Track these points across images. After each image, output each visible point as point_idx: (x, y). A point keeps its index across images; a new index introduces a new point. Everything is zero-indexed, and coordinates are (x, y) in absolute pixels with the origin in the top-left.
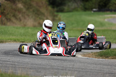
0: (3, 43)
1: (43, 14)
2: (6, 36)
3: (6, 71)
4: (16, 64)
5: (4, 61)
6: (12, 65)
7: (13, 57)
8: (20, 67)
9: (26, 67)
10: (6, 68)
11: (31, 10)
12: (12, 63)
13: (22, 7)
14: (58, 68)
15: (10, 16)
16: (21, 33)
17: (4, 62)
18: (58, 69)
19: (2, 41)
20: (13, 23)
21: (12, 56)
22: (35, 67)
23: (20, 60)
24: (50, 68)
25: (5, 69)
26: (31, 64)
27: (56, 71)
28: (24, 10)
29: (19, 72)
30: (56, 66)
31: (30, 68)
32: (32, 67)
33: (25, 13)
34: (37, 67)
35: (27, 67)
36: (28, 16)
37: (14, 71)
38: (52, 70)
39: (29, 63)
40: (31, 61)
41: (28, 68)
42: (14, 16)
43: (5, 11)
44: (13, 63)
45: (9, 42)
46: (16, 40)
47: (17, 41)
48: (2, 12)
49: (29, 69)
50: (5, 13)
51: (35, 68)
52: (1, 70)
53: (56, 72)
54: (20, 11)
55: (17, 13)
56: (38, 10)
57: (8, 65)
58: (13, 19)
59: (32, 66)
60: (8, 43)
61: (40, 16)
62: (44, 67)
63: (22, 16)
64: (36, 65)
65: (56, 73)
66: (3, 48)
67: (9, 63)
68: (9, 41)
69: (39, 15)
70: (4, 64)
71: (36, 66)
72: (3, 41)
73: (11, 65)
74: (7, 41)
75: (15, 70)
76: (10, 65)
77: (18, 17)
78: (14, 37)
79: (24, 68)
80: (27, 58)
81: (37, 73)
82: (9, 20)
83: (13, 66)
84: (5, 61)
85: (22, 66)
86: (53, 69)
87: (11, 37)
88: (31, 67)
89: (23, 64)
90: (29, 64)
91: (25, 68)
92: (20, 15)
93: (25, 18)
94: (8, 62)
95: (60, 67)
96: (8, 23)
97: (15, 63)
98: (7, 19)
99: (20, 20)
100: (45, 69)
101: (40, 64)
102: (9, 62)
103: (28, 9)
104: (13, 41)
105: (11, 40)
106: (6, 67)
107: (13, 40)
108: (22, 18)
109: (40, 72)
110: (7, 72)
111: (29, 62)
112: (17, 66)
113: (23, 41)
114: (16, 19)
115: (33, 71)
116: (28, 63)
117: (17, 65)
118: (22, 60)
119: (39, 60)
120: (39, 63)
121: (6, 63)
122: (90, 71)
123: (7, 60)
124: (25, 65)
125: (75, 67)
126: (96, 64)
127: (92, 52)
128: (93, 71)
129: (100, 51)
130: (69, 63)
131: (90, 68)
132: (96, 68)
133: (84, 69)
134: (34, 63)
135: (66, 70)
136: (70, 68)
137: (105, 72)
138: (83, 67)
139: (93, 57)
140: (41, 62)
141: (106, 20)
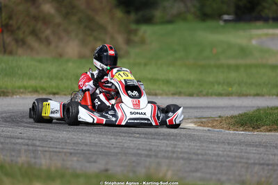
0: (8, 96)
1: (103, 28)
2: (14, 79)
3: (12, 161)
4: (38, 143)
5: (8, 137)
6: (28, 145)
7: (30, 127)
8: (46, 151)
9: (61, 150)
10: (13, 154)
11: (74, 19)
12: (27, 141)
13: (52, 11)
14: (139, 151)
15: (24, 33)
16: (50, 73)
17: (8, 140)
18: (139, 155)
19: (5, 90)
20: (31, 48)
21: (28, 126)
22: (82, 150)
23: (47, 134)
24: (120, 153)
25: (12, 156)
26: (74, 144)
27: (134, 159)
28: (58, 19)
29: (44, 162)
30: (133, 149)
31: (71, 154)
32: (76, 151)
33: (59, 25)
35: (65, 150)
36: (67, 32)
37: (33, 160)
38: (124, 158)
39: (68, 141)
40: (75, 137)
41: (65, 153)
42: (34, 33)
43: (11, 22)
44: (30, 142)
45: (22, 93)
46: (39, 89)
47: (41, 92)
48: (4, 23)
49: (68, 154)
50: (12, 26)
51: (83, 154)
52: (2, 157)
53: (134, 162)
54: (46, 20)
55: (40, 25)
56: (91, 20)
57: (18, 147)
58: (31, 40)
59: (74, 147)
60: (18, 96)
61: (95, 33)
62: (103, 150)
63: (54, 33)
64: (86, 145)
65: (134, 164)
66: (6, 109)
67: (20, 141)
68: (22, 90)
69: (93, 30)
70: (7, 143)
71: (86, 148)
72: (8, 92)
73: (26, 147)
74: (16, 92)
75: (35, 158)
76: (24, 145)
77: (43, 36)
78: (33, 83)
79: (56, 152)
80: (64, 131)
81: (88, 165)
82: (22, 43)
83: (31, 148)
84: (11, 137)
85: (51, 149)
86: (125, 154)
87: (26, 83)
88: (72, 151)
89: (53, 144)
90: (69, 143)
91: (59, 152)
92: (48, 32)
93: (60, 38)
94: (18, 138)
95: (143, 150)
96: (20, 51)
97: (34, 142)
98: (17, 41)
99: (49, 43)
100: (106, 154)
101: (96, 145)
102: (22, 139)
103: (67, 15)
104: (30, 92)
105: (25, 88)
106: (13, 150)
107: (30, 90)
109: (95, 162)
111: (69, 139)
112: (40, 148)
113: (54, 91)
114: (39, 39)
115: (78, 160)
116: (66, 143)
117: (39, 146)
118: (53, 134)
119: (92, 135)
120: (93, 141)
121: (13, 141)
122: (214, 158)
123: (17, 134)
124: (60, 147)
125: (179, 150)
126: (229, 144)
127: (220, 117)
128: (223, 159)
129: (241, 112)
130: (166, 142)
131: (215, 152)
132: (228, 153)
133: (202, 155)
134: (80, 140)
135: (156, 156)
136: (168, 151)
137: (252, 161)
138: (198, 149)
139: (222, 128)
140: (96, 139)
141: (254, 42)
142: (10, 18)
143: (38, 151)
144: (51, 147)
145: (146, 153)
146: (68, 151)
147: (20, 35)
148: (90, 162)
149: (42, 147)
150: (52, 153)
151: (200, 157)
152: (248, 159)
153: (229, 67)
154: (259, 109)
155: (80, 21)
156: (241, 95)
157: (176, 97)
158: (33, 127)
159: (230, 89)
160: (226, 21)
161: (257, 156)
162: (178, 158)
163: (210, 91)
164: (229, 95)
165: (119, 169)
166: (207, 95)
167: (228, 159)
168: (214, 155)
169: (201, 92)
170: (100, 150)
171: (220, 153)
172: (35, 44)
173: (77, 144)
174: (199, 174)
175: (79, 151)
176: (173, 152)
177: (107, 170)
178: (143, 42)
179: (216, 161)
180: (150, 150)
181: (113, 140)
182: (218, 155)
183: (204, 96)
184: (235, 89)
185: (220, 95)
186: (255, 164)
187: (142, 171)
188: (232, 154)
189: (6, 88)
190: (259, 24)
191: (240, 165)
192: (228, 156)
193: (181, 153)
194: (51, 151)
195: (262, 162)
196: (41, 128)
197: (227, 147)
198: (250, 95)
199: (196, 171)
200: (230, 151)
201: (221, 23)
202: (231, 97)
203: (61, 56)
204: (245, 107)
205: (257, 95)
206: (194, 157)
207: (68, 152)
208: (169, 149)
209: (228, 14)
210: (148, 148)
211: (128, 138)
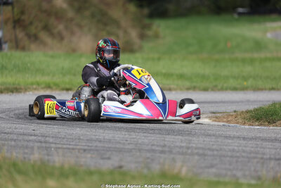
0: (21, 92)
1: (116, 23)
2: (27, 75)
3: (25, 158)
4: (51, 140)
5: (21, 134)
6: (41, 142)
7: (43, 124)
8: (59, 148)
9: (75, 147)
10: (26, 151)
11: (87, 13)
12: (40, 138)
13: (65, 6)
14: (153, 147)
15: (36, 28)
16: (63, 68)
17: (21, 137)
18: (153, 151)
19: (18, 87)
20: (44, 44)
21: (41, 123)
22: (96, 146)
23: (60, 130)
24: (134, 149)
25: (25, 153)
26: (87, 140)
27: (148, 155)
28: (71, 14)
29: (57, 159)
30: (148, 145)
31: (85, 150)
32: (89, 148)
33: (72, 20)
34: (102, 147)
35: (78, 147)
36: (80, 27)
37: (46, 157)
38: (138, 154)
39: (82, 138)
40: (88, 133)
41: (79, 149)
42: (46, 28)
43: (23, 17)
44: (43, 139)
45: (35, 89)
46: (52, 85)
47: (54, 87)
48: (16, 18)
49: (82, 151)
50: (24, 21)
51: (97, 150)
52: (14, 154)
53: (148, 158)
54: (59, 15)
55: (52, 21)
56: (104, 14)
57: (31, 144)
58: (44, 36)
59: (88, 144)
60: (31, 93)
61: (108, 28)
62: (117, 146)
63: (66, 28)
64: (100, 141)
65: (149, 160)
66: (19, 106)
67: (33, 137)
68: (34, 86)
69: (106, 24)
70: (20, 141)
71: (99, 145)
72: (21, 89)
73: (39, 144)
74: (29, 88)
75: (48, 155)
76: (37, 142)
77: (55, 31)
78: (47, 79)
79: (69, 149)
80: (77, 127)
81: (101, 162)
82: (34, 38)
83: (44, 145)
84: (24, 134)
85: (65, 146)
86: (140, 150)
87: (39, 78)
88: (86, 148)
89: (67, 141)
90: (83, 140)
91: (73, 149)
92: (61, 27)
93: (73, 33)
94: (31, 135)
95: (158, 146)
96: (33, 46)
97: (47, 139)
98: (29, 36)
99: (62, 38)
100: (120, 151)
101: (110, 141)
102: (35, 135)
103: (79, 10)
104: (42, 88)
105: (38, 84)
106: (27, 147)
107: (43, 86)
108: (65, 33)
109: (109, 158)
110: (30, 160)
111: (82, 135)
112: (53, 145)
113: (68, 86)
114: (52, 35)
115: (91, 157)
116: (79, 139)
117: (52, 143)
118: (66, 131)
119: (106, 132)
120: (106, 137)
121: (26, 138)
122: (229, 154)
123: (30, 131)
124: (73, 143)
125: (194, 145)
126: (244, 139)
127: (235, 111)
128: (238, 154)
129: (256, 107)
130: (180, 137)
131: (230, 147)
132: (244, 148)
133: (217, 150)
134: (93, 137)
135: (170, 152)
136: (183, 147)
137: (268, 156)
138: (213, 145)
139: (238, 123)
140: (110, 135)
141: (269, 35)
142: (22, 13)
143: (51, 148)
144: (64, 144)
145: (161, 149)
146: (82, 147)
147: (33, 30)
148: (103, 159)
149: (55, 143)
150: (65, 150)
151: (215, 153)
152: (264, 154)
153: (243, 61)
154: (274, 104)
155: (93, 16)
156: (256, 89)
157: (190, 91)
158: (46, 124)
159: (245, 83)
160: (240, 14)
161: (273, 151)
162: (192, 154)
163: (225, 85)
164: (244, 89)
165: (133, 166)
166: (222, 89)
167: (243, 154)
168: (230, 150)
169: (216, 86)
170: (114, 146)
171: (236, 148)
172: (49, 40)
173: (90, 140)
174: (214, 170)
175: (93, 148)
176: (188, 148)
177: (121, 167)
178: (157, 36)
179: (231, 157)
180: (165, 146)
181: (127, 136)
182: (234, 150)
183: (219, 90)
184: (250, 83)
185: (235, 89)
186: (270, 159)
187: (156, 168)
188: (248, 149)
189: (19, 84)
190: (274, 16)
191: (256, 160)
192: (244, 151)
193: (196, 148)
194: (64, 148)
195: (277, 157)
196: (54, 125)
197: (242, 142)
198: (265, 89)
199: (212, 166)
200: (245, 147)
201: (236, 16)
202: (246, 91)
203: (74, 51)
204: (260, 101)
205: (273, 89)
206: (210, 153)
207: (81, 149)
208: (184, 145)
209: (242, 7)
210: (162, 143)
211: (142, 135)
